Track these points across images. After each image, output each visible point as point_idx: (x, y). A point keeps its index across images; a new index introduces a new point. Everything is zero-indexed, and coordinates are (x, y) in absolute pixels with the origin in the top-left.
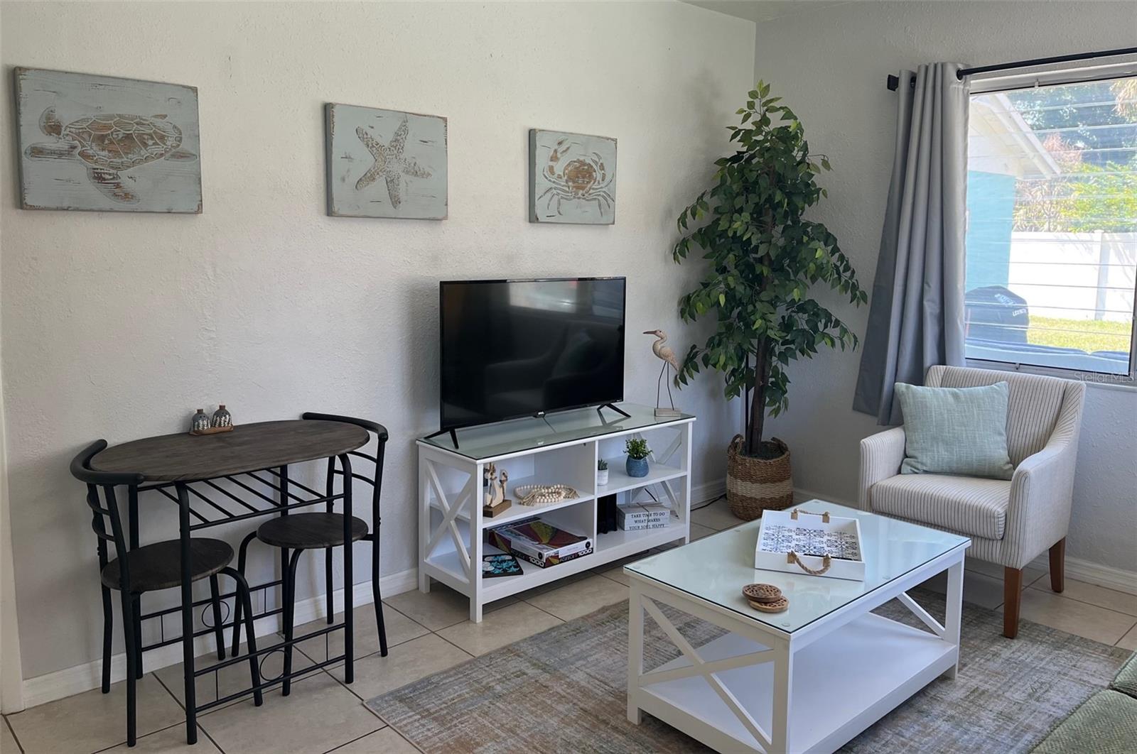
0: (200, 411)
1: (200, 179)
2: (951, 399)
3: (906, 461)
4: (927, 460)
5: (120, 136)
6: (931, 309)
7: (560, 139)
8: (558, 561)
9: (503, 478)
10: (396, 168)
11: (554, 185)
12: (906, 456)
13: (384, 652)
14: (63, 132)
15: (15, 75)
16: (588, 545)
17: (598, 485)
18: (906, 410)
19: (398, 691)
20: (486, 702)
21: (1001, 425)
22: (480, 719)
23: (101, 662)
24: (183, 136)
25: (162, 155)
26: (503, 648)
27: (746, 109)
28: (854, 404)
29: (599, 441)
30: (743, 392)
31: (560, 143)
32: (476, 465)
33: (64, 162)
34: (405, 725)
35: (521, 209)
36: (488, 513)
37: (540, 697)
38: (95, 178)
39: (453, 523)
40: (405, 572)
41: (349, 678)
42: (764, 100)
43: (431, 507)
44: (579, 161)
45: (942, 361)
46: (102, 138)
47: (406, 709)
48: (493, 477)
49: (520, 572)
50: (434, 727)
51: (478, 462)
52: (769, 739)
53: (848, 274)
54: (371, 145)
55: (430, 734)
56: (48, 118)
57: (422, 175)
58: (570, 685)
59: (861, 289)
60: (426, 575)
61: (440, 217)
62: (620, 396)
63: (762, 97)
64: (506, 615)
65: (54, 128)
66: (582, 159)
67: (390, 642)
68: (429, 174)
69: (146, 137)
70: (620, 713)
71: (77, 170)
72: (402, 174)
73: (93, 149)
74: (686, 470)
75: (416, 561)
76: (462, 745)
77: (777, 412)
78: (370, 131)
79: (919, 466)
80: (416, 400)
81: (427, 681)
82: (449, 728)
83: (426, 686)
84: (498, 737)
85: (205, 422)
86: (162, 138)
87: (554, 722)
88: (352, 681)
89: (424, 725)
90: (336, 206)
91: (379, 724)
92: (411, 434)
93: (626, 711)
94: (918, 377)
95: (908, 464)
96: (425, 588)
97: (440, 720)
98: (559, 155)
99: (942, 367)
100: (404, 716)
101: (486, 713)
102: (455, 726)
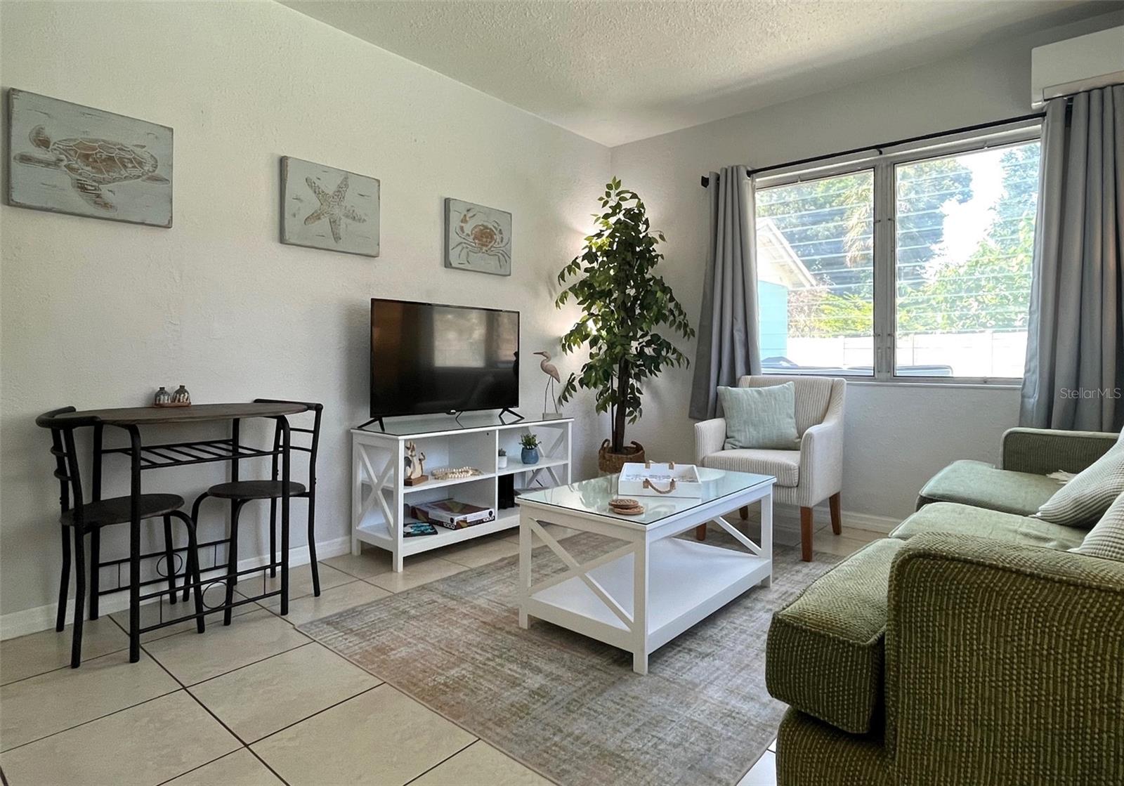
0: (162, 389)
1: (171, 199)
2: (755, 394)
3: (728, 440)
4: (741, 438)
5: (104, 157)
6: (739, 337)
7: (468, 208)
8: (466, 525)
9: (422, 457)
10: (337, 211)
11: (464, 241)
12: (727, 437)
13: (317, 593)
14: (51, 147)
15: (9, 94)
16: (491, 513)
17: (499, 468)
18: (725, 405)
19: (326, 618)
20: (402, 622)
21: (792, 412)
22: (396, 633)
23: (57, 605)
24: (159, 164)
25: (139, 177)
26: (419, 587)
27: (605, 197)
28: (690, 413)
29: (500, 430)
30: (609, 409)
31: (468, 210)
32: (398, 440)
33: (51, 170)
34: (330, 640)
35: (438, 254)
36: (408, 483)
37: (447, 616)
38: (78, 187)
39: (380, 493)
40: (340, 539)
41: (285, 611)
42: (617, 191)
43: (363, 484)
44: (483, 225)
45: (748, 372)
46: (87, 156)
47: (332, 629)
48: (413, 454)
49: (436, 533)
50: (355, 639)
51: (400, 438)
52: (632, 619)
53: (682, 317)
54: (317, 192)
55: (351, 645)
56: (38, 133)
57: (359, 220)
58: (474, 607)
59: (690, 327)
60: (358, 540)
61: (373, 254)
62: (516, 404)
63: (616, 189)
64: (424, 567)
65: (44, 143)
66: (485, 224)
67: (321, 588)
68: (364, 220)
69: (126, 160)
70: (513, 622)
71: (63, 180)
72: (342, 217)
73: (78, 164)
74: (567, 459)
75: (349, 530)
76: (378, 650)
77: (633, 420)
78: (318, 182)
79: (737, 443)
80: (351, 398)
81: (353, 610)
82: (369, 640)
83: (353, 613)
84: (410, 643)
85: (166, 397)
86: (140, 163)
87: (458, 631)
88: (287, 613)
89: (346, 639)
90: (287, 236)
91: (308, 640)
92: (346, 425)
93: (518, 621)
94: (734, 382)
95: (729, 443)
96: (356, 551)
97: (362, 636)
98: (468, 219)
99: (749, 377)
100: (331, 634)
101: (401, 629)
102: (374, 638)
